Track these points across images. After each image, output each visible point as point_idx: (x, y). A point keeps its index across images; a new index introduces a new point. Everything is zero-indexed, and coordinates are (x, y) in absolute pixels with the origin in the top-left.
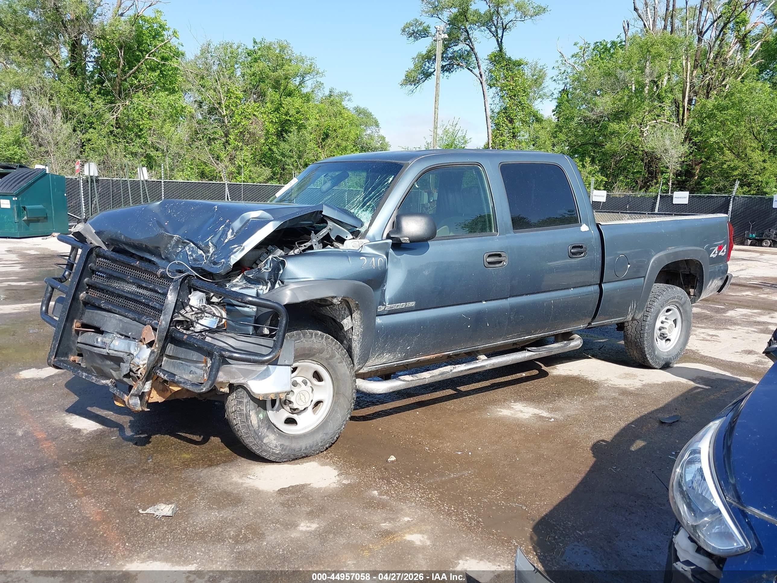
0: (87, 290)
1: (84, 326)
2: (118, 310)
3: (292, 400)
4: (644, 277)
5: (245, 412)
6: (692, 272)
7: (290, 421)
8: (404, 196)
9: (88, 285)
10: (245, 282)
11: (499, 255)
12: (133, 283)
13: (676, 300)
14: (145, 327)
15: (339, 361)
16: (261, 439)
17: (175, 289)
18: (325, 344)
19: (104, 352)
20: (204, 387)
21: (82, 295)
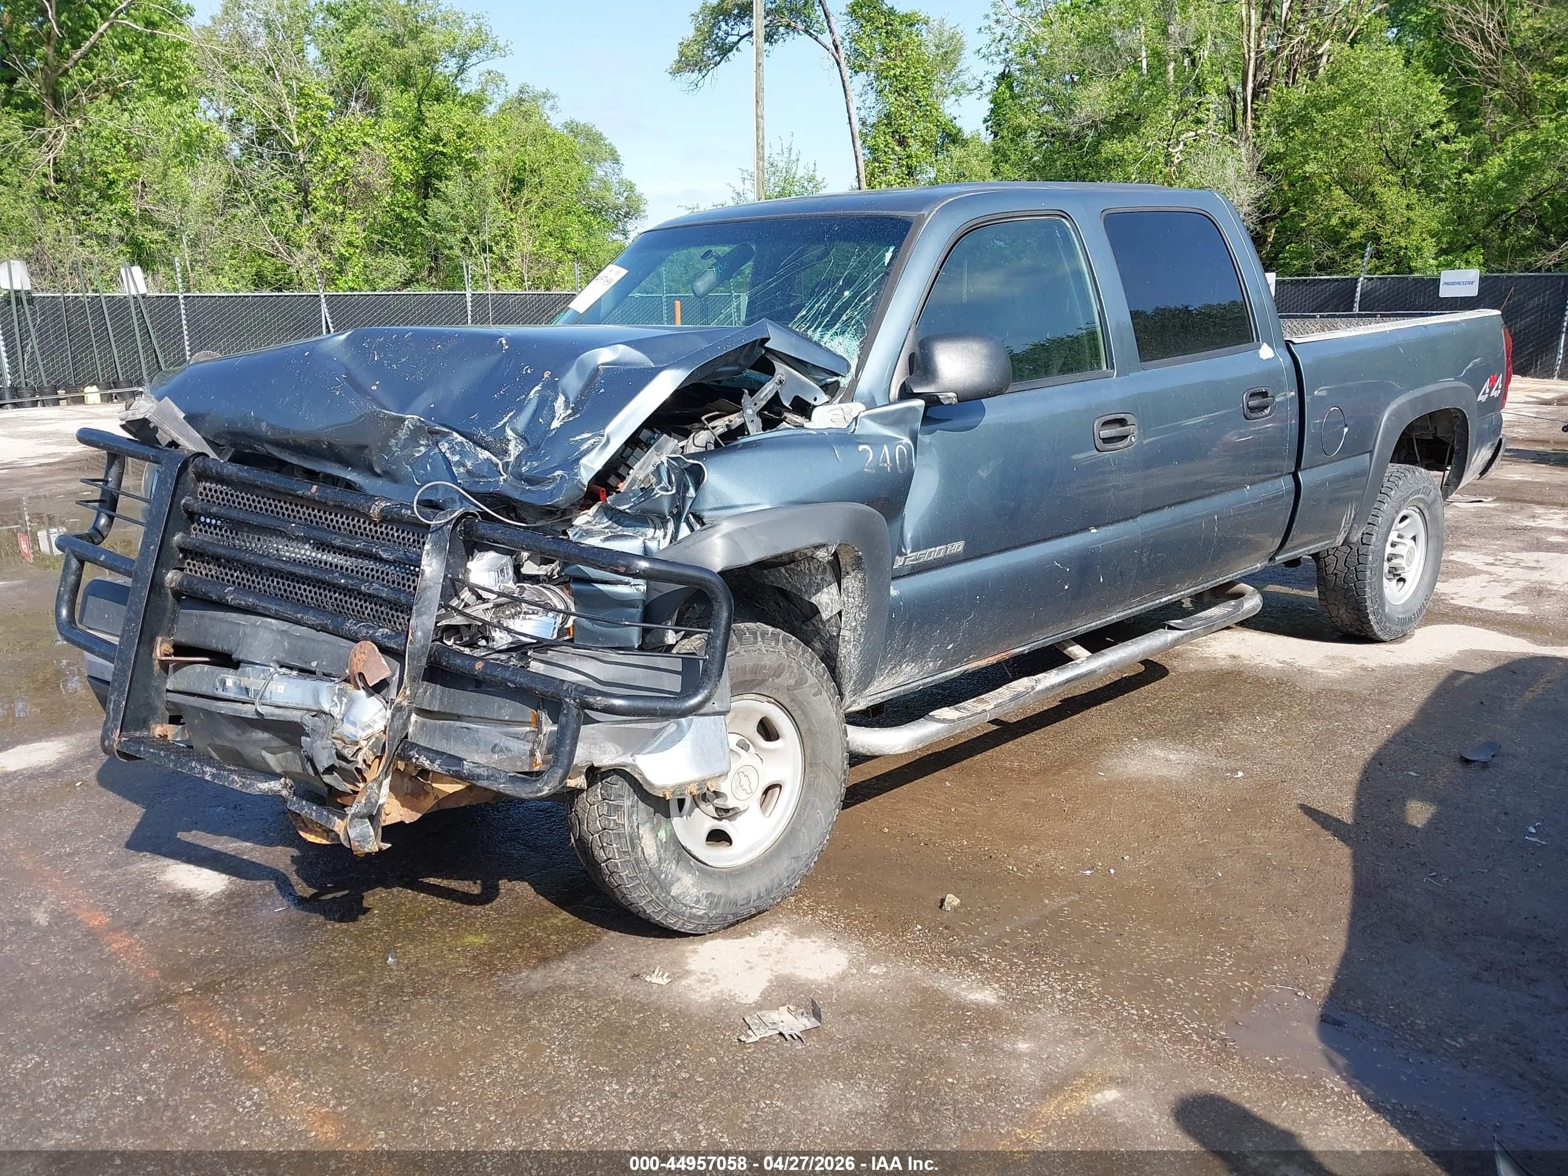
0: (181, 561)
1: (180, 649)
2: (273, 607)
3: (722, 790)
4: (1371, 452)
5: (627, 829)
6: (1439, 435)
7: (718, 837)
8: (925, 295)
9: (182, 550)
10: (606, 522)
11: (1122, 422)
12: (305, 540)
13: (1420, 496)
14: (357, 646)
15: (814, 690)
16: (665, 887)
17: (438, 548)
18: (784, 654)
19: (247, 711)
20: (546, 784)
21: (171, 577)
